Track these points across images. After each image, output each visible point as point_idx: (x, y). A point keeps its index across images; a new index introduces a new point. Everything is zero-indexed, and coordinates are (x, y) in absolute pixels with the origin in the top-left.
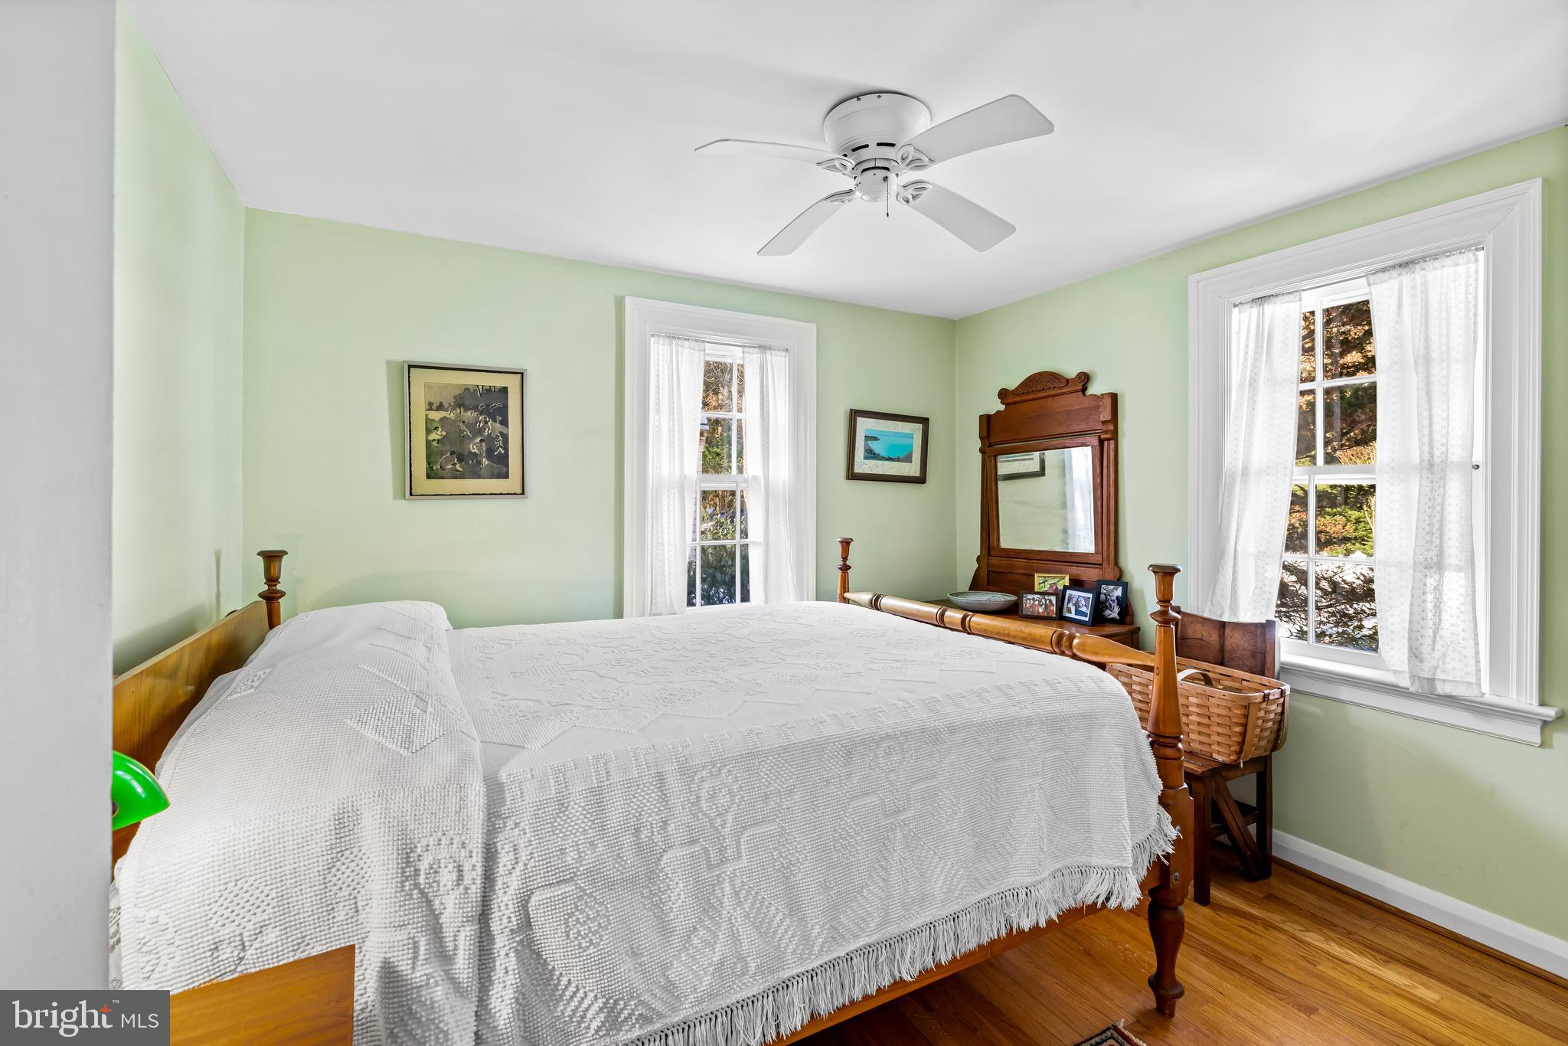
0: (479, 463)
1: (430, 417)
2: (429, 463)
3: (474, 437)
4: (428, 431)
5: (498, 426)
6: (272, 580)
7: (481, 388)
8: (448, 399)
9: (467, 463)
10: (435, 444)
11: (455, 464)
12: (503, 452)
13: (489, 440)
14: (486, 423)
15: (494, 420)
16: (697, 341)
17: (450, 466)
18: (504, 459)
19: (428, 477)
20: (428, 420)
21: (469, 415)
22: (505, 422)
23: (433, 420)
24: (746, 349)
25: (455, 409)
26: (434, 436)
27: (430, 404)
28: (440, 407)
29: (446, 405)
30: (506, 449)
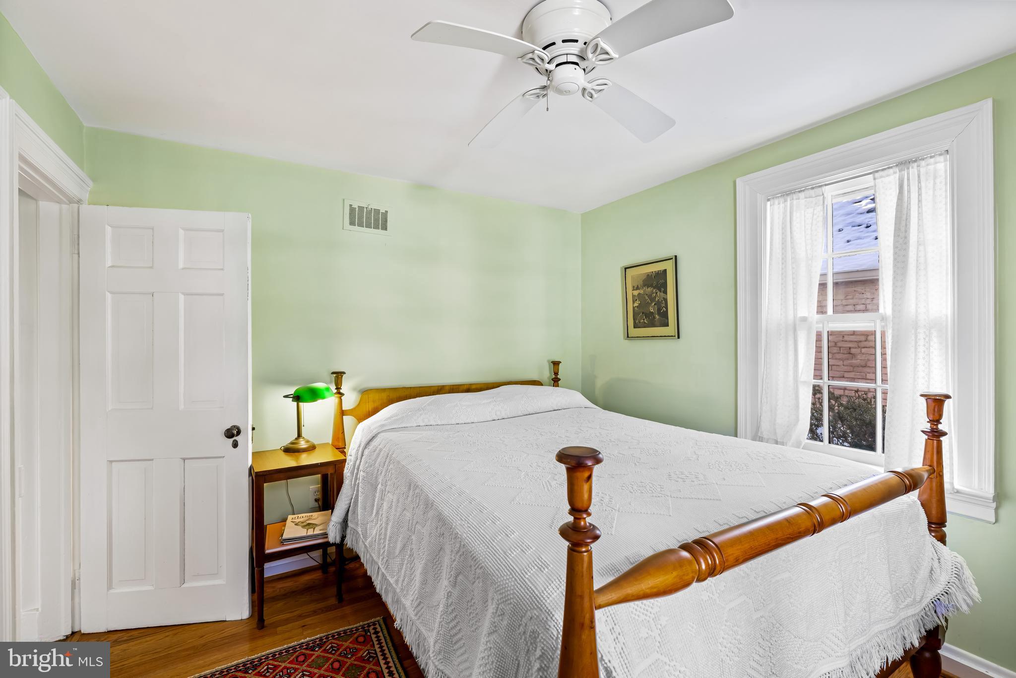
0: (654, 318)
1: (634, 294)
2: (634, 319)
3: (652, 303)
4: (634, 302)
5: (662, 294)
6: (556, 374)
7: (654, 273)
8: (640, 283)
9: (649, 318)
10: (636, 308)
11: (644, 320)
12: (665, 310)
13: (658, 303)
14: (657, 293)
15: (660, 291)
16: (813, 188)
17: (642, 321)
18: (665, 315)
19: (634, 327)
20: (633, 296)
21: (650, 289)
22: (665, 292)
23: (635, 296)
24: (877, 175)
25: (643, 288)
26: (636, 305)
27: (634, 287)
28: (638, 288)
29: (639, 286)
30: (667, 308)
